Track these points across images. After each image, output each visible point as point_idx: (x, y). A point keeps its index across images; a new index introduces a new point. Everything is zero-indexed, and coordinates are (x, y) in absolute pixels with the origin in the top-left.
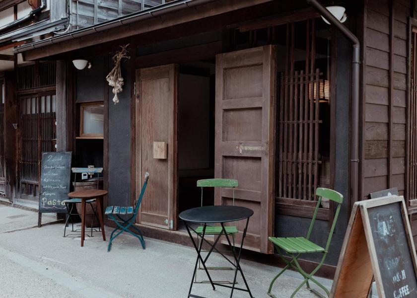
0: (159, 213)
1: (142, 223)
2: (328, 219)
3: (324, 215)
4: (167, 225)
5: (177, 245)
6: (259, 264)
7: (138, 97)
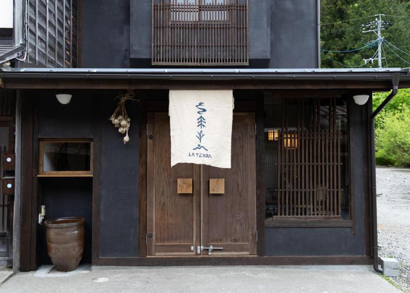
0: (180, 242)
1: (157, 254)
2: (351, 226)
3: (348, 224)
4: (193, 251)
5: (207, 266)
6: (296, 266)
7: (151, 137)
